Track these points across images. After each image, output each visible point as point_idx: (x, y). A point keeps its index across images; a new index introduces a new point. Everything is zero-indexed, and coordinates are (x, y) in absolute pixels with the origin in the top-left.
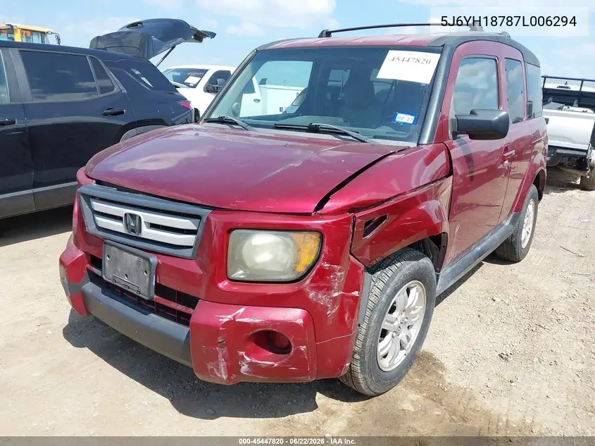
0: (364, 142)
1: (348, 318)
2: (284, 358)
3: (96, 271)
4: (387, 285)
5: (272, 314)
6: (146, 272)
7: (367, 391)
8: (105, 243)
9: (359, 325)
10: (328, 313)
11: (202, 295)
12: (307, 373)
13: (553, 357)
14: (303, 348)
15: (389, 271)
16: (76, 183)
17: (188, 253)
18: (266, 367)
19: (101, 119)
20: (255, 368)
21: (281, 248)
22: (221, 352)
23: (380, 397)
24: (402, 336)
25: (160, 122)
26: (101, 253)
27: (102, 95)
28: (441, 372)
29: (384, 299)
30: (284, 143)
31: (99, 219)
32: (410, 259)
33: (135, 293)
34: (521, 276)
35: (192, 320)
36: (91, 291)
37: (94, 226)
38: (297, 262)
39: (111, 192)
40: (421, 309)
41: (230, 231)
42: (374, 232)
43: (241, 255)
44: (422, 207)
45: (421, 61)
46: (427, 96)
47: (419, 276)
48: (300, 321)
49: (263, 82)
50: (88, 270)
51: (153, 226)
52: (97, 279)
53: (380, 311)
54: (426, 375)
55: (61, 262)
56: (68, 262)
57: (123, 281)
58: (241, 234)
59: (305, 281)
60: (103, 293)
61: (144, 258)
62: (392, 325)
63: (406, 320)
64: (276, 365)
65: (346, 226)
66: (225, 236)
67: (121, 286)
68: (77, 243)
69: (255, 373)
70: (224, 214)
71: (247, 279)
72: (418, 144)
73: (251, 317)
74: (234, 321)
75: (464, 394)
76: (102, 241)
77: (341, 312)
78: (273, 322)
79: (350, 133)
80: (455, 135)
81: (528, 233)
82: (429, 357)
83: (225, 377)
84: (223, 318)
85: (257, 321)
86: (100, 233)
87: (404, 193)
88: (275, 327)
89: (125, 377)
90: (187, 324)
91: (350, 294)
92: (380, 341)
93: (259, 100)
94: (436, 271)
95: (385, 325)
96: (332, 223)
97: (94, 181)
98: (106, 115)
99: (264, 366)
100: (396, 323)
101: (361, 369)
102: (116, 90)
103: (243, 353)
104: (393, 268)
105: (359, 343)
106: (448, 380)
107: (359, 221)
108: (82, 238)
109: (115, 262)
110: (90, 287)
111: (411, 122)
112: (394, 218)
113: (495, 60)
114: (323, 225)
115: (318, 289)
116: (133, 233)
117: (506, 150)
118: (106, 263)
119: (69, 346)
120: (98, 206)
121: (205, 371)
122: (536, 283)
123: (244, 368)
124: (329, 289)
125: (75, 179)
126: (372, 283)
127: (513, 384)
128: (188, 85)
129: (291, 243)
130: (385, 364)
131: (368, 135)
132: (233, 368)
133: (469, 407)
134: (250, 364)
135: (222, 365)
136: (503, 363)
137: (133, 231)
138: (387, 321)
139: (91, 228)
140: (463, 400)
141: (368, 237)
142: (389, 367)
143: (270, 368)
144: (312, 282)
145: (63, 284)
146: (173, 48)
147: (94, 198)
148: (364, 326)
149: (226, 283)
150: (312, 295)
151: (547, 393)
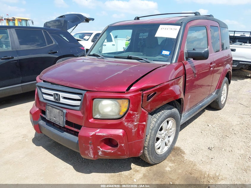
0: (149, 63)
1: (141, 133)
2: (116, 149)
3: (43, 116)
4: (158, 119)
5: (110, 132)
6: (62, 116)
7: (151, 162)
8: (47, 105)
9: (147, 136)
10: (133, 131)
11: (83, 125)
12: (125, 155)
13: (231, 149)
14: (123, 145)
15: (159, 114)
16: (36, 82)
17: (78, 108)
18: (108, 153)
19: (48, 55)
20: (104, 153)
21: (114, 105)
22: (91, 147)
23: (157, 165)
24: (166, 140)
25: (72, 56)
26: (45, 109)
27: (48, 46)
28: (183, 155)
29: (157, 125)
30: (117, 64)
31: (44, 96)
32: (168, 109)
33: (58, 124)
34: (221, 116)
35: (79, 134)
36: (42, 124)
37: (43, 98)
38: (120, 111)
39: (49, 85)
40: (174, 129)
41: (93, 99)
42: (151, 99)
43: (98, 108)
44: (171, 88)
45: (173, 29)
46: (175, 43)
47: (172, 116)
48: (121, 134)
49: (116, 37)
50: (41, 115)
51: (65, 98)
52: (44, 119)
53: (155, 130)
54: (177, 156)
55: (30, 113)
56: (33, 112)
57: (53, 119)
58: (97, 100)
59: (123, 119)
60: (46, 124)
61: (61, 110)
62: (161, 136)
63: (167, 134)
64: (112, 152)
65: (139, 97)
66: (92, 102)
67: (53, 122)
68: (36, 105)
69: (104, 155)
70: (91, 93)
71: (101, 118)
72: (171, 63)
73: (102, 133)
74: (95, 134)
75: (192, 164)
76: (45, 104)
77: (138, 131)
78: (111, 135)
79: (144, 59)
80: (187, 59)
81: (224, 98)
82: (179, 149)
83: (92, 157)
84: (91, 133)
85: (104, 134)
86: (45, 101)
87: (163, 83)
88: (111, 136)
89: (56, 158)
90: (77, 136)
91: (142, 123)
92: (156, 142)
93: (114, 45)
94: (180, 114)
95: (158, 136)
96: (133, 95)
97: (43, 81)
98: (50, 53)
99: (108, 152)
100: (163, 135)
101: (148, 154)
102: (54, 43)
103: (99, 147)
104: (161, 113)
105: (147, 143)
106: (186, 158)
107: (145, 95)
108: (38, 103)
109: (51, 112)
110: (42, 122)
111: (168, 54)
112: (159, 93)
113: (206, 27)
114: (130, 96)
115: (128, 121)
116: (57, 101)
117: (211, 64)
118: (47, 113)
119: (35, 146)
120: (44, 90)
121: (85, 154)
122: (227, 118)
123: (100, 153)
124: (133, 121)
125: (35, 80)
126: (152, 119)
127: (212, 160)
128: (85, 39)
129: (117, 104)
130: (159, 152)
131: (151, 60)
132: (96, 153)
133: (193, 168)
134: (102, 151)
135: (91, 152)
136: (209, 151)
137: (57, 100)
138: (158, 134)
139: (41, 99)
140: (191, 166)
141: (149, 101)
142: (161, 153)
143: (110, 153)
144: (126, 119)
145: (31, 121)
146: (77, 25)
147: (42, 87)
148: (148, 136)
149: (92, 120)
150: (126, 124)
151: (226, 163)
